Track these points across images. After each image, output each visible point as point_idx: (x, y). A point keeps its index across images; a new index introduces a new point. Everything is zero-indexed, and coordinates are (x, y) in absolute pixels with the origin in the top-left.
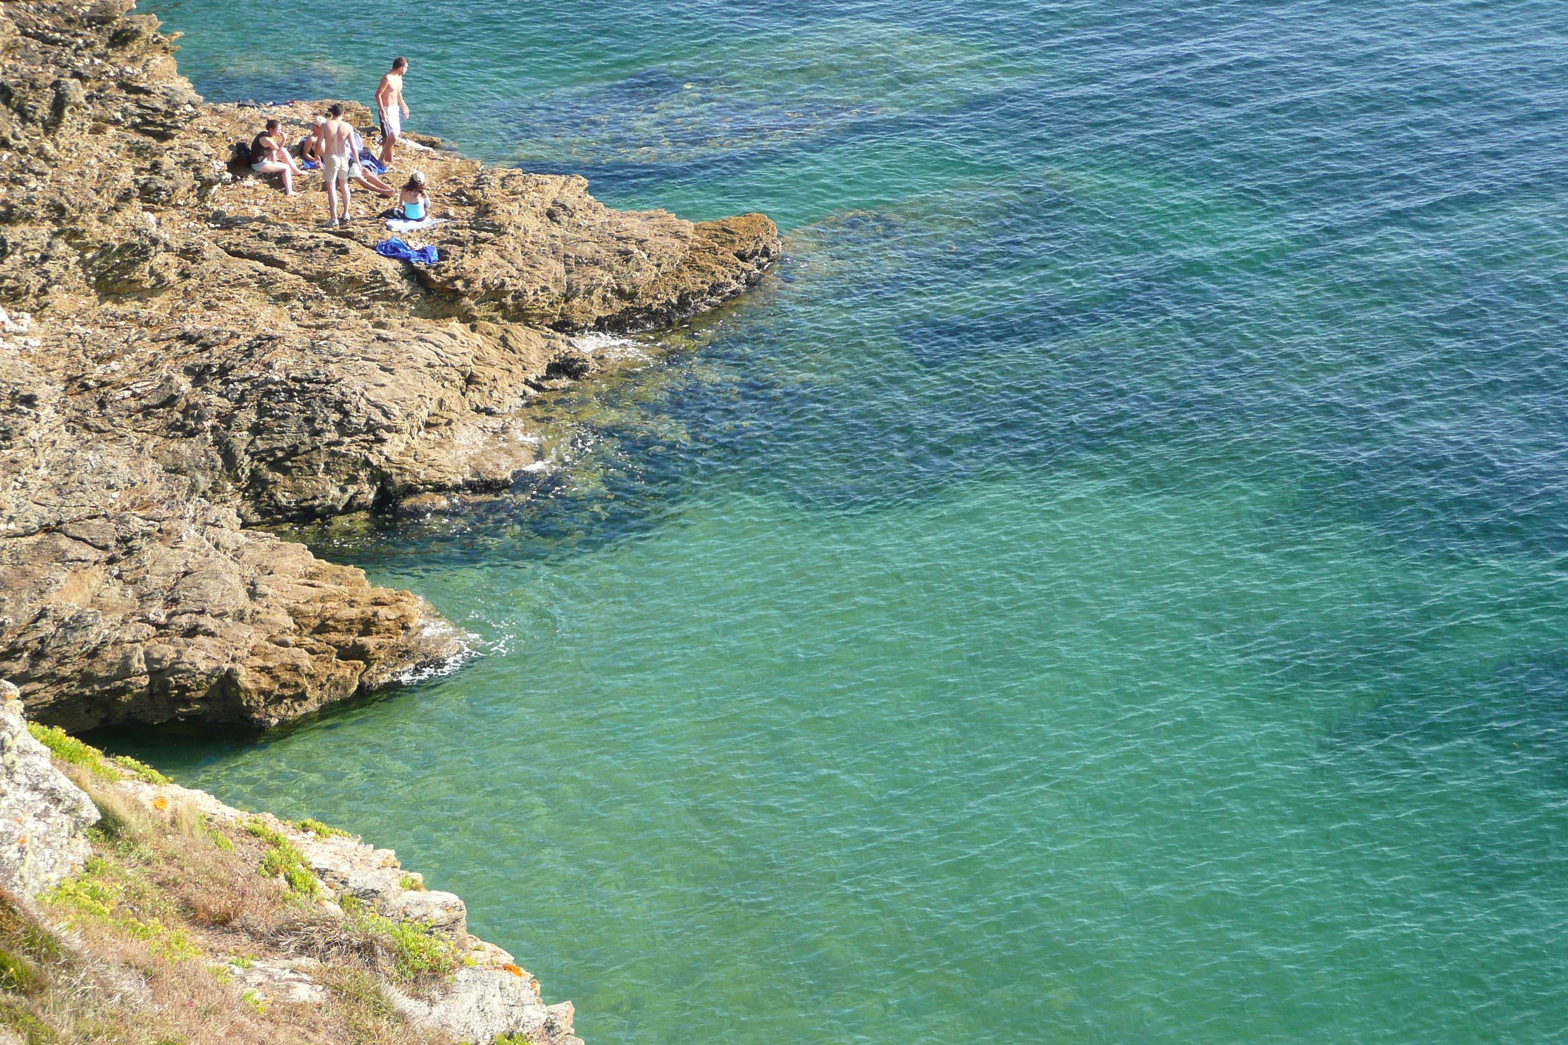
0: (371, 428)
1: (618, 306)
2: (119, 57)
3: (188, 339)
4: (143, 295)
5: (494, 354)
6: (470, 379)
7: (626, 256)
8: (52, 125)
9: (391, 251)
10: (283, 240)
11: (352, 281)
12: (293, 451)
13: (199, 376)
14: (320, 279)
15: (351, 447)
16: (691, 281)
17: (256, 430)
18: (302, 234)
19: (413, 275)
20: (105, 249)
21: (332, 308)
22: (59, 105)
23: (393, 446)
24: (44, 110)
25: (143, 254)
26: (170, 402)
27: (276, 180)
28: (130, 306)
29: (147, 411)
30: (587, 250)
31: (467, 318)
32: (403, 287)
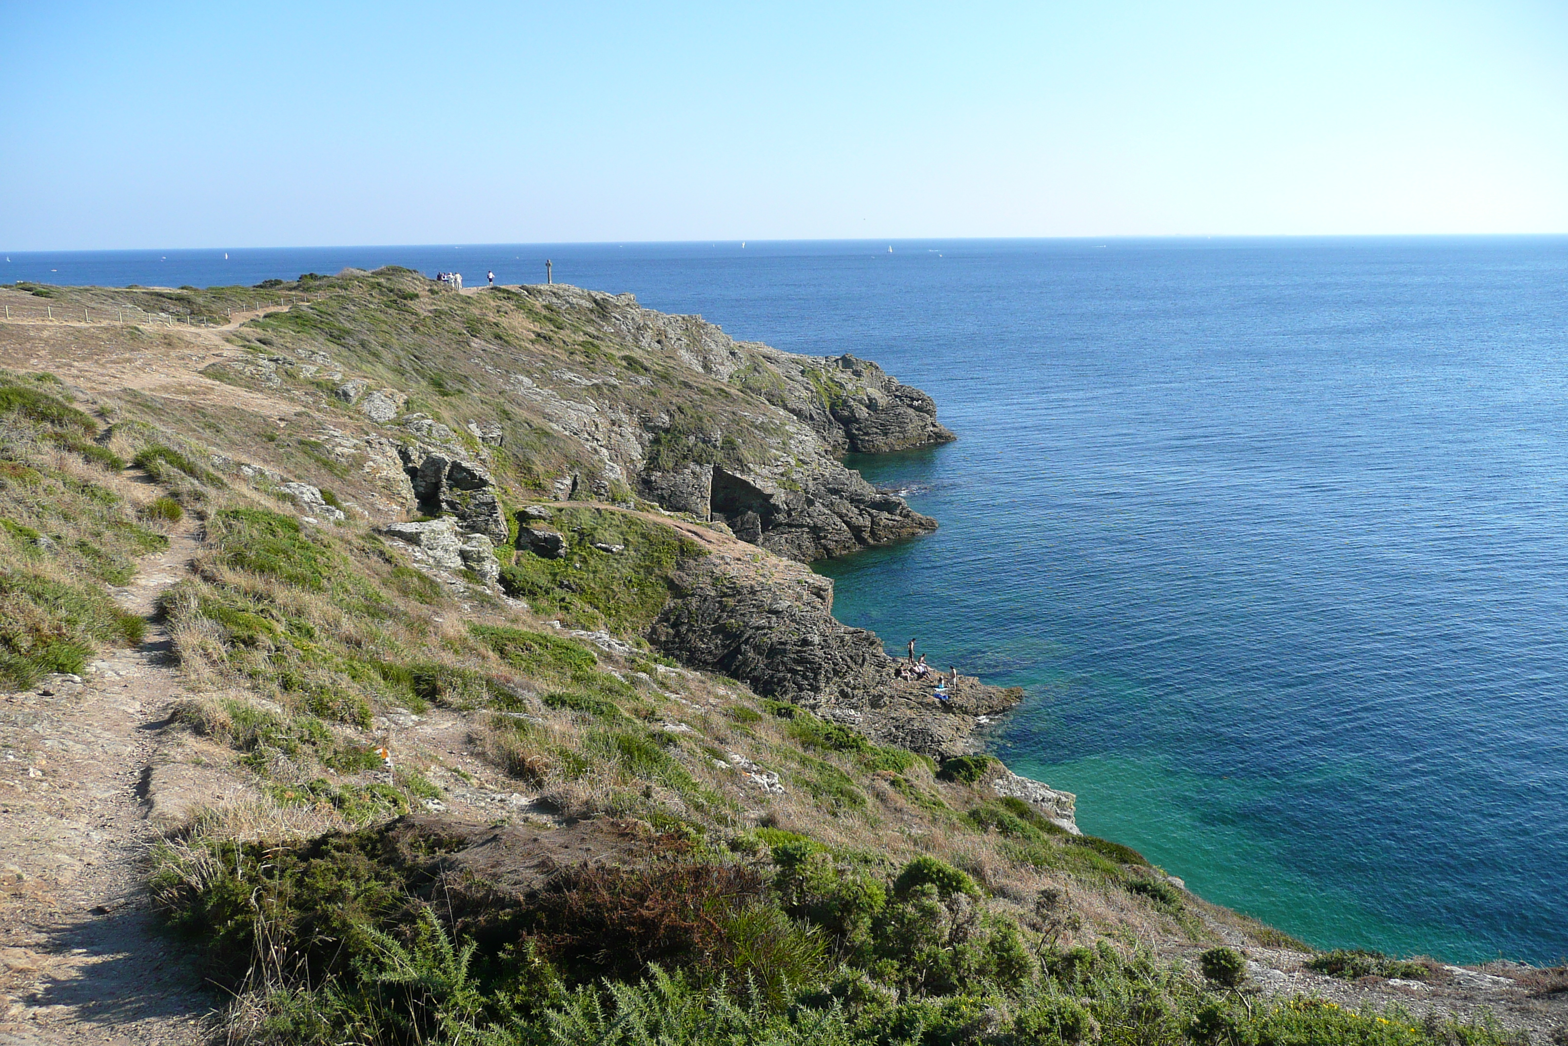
0: (939, 741)
1: (989, 710)
2: (872, 648)
3: (893, 718)
4: (881, 708)
5: (962, 723)
6: (958, 729)
7: (991, 697)
8: (862, 666)
9: (937, 696)
10: (911, 694)
11: (928, 704)
12: (920, 747)
13: (897, 728)
14: (920, 703)
15: (934, 746)
16: (1005, 704)
17: (911, 742)
18: (915, 692)
19: (942, 702)
20: (874, 696)
21: (923, 711)
22: (864, 660)
23: (944, 746)
24: (860, 662)
25: (883, 697)
26: (890, 735)
27: (905, 678)
28: (878, 710)
29: (885, 737)
30: (981, 696)
31: (954, 713)
32: (940, 706)
